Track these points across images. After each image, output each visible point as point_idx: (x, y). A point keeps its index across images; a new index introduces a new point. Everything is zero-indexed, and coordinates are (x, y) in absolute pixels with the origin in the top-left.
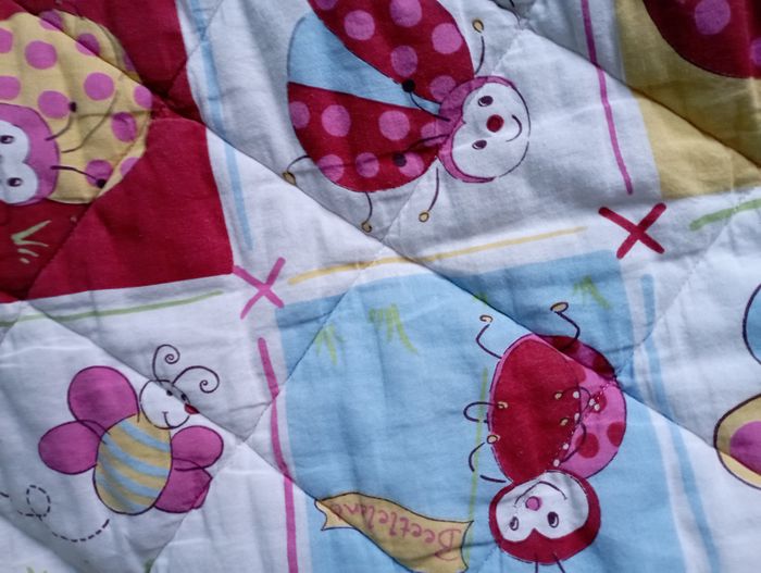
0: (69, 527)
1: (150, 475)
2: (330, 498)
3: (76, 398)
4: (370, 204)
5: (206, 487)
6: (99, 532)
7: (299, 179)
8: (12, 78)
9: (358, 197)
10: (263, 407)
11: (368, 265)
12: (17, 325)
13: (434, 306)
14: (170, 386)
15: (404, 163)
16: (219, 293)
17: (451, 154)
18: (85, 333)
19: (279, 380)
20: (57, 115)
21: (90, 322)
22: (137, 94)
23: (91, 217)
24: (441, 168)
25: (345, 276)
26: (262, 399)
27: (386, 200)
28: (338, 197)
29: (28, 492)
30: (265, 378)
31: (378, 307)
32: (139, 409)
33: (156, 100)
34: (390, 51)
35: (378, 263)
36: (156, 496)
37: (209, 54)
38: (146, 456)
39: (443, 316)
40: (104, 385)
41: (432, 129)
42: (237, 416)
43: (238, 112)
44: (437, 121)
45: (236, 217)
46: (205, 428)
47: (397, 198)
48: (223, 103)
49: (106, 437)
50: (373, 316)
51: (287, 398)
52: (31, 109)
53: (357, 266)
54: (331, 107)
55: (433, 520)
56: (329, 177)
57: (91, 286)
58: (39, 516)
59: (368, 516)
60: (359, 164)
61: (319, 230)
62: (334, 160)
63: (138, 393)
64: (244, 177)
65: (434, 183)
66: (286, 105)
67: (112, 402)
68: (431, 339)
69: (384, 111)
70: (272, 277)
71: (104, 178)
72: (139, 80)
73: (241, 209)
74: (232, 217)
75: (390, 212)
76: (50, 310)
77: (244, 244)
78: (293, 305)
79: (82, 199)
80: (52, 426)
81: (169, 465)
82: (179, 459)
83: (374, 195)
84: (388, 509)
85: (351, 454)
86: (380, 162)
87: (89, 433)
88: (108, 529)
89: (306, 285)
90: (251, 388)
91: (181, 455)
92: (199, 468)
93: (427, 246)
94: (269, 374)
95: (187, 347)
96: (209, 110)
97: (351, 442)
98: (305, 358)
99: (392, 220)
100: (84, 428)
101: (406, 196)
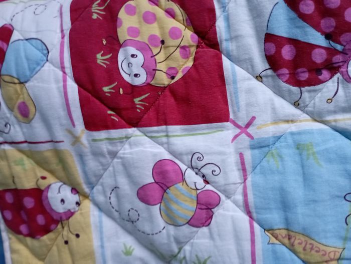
0: (147, 228)
1: (187, 209)
2: (273, 230)
3: (156, 173)
4: (301, 93)
5: (211, 217)
6: (160, 232)
7: (264, 79)
8: (136, 28)
9: (295, 89)
10: (239, 184)
11: (295, 122)
12: (132, 138)
13: (331, 144)
14: (198, 171)
15: (321, 74)
16: (222, 131)
17: (347, 71)
18: (161, 144)
19: (248, 173)
20: (156, 46)
21: (164, 140)
22: (192, 37)
23: (167, 92)
24: (341, 77)
25: (284, 127)
26: (239, 181)
27: (309, 91)
28: (284, 89)
29: (129, 211)
30: (242, 171)
31: (302, 143)
32: (183, 180)
33: (200, 40)
34: (321, 19)
35: (301, 121)
36: (189, 219)
37: (227, 19)
38: (186, 201)
39: (337, 150)
40: (169, 168)
41: (338, 58)
42: (228, 187)
43: (239, 47)
44: (341, 54)
45: (233, 96)
46: (212, 191)
47: (315, 91)
48: (232, 42)
49: (168, 191)
50: (299, 147)
51: (252, 181)
52: (145, 43)
53: (290, 122)
54: (286, 45)
55: (326, 246)
56: (282, 79)
57: (166, 124)
58: (133, 222)
59: (292, 240)
60: (298, 73)
61: (273, 104)
62: (285, 71)
63: (183, 173)
64: (239, 77)
65: (336, 84)
66: (263, 44)
67: (172, 175)
68: (330, 161)
69: (315, 49)
70: (248, 125)
71: (174, 75)
72: (193, 30)
73: (236, 93)
74: (231, 96)
75: (310, 97)
76: (147, 133)
77: (235, 109)
78: (258, 139)
79: (164, 84)
80: (145, 184)
81: (195, 207)
82: (200, 204)
83: (303, 89)
84: (303, 238)
85: (285, 211)
86: (309, 73)
87: (160, 188)
88: (164, 231)
89: (265, 130)
90: (235, 175)
91: (201, 202)
92: (208, 209)
93: (329, 115)
94: (244, 170)
95: (207, 154)
96: (225, 45)
97: (285, 205)
98: (261, 164)
99: (311, 101)
100: (158, 186)
101: (320, 90)
